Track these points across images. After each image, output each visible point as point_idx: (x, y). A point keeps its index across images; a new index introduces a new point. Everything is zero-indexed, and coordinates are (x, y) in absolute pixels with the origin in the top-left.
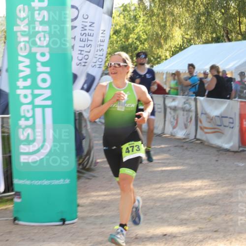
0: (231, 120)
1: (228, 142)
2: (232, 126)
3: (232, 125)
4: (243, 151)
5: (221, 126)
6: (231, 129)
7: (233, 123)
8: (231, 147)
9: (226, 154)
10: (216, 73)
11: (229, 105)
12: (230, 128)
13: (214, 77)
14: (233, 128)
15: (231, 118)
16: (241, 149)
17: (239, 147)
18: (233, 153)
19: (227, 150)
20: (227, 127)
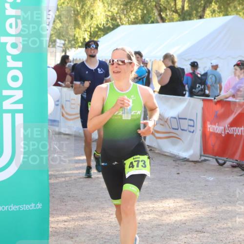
0: (191, 123)
1: (187, 150)
2: (192, 131)
3: (192, 129)
4: (205, 160)
5: (178, 129)
6: (191, 134)
7: (193, 126)
8: (191, 156)
9: (185, 164)
10: (170, 64)
11: (189, 104)
12: (190, 132)
13: (168, 68)
14: (193, 132)
15: (191, 120)
16: (203, 158)
17: (201, 156)
18: (193, 163)
19: (186, 160)
20: (186, 131)
